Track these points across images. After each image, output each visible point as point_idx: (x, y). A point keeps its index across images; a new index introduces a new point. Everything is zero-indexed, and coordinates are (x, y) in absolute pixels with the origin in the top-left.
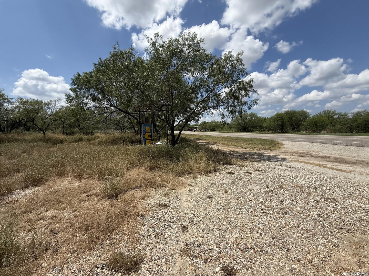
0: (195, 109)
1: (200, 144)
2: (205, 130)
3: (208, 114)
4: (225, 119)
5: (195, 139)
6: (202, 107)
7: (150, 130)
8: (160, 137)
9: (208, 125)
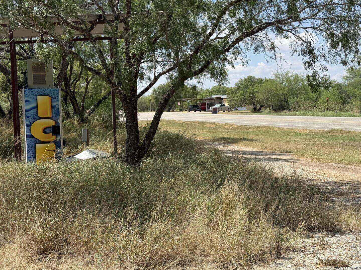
0: (211, 34)
1: (229, 158)
2: (252, 107)
3: (256, 49)
4: (317, 69)
5: (214, 140)
6: (235, 26)
7: (53, 107)
8: (88, 133)
9: (261, 89)
